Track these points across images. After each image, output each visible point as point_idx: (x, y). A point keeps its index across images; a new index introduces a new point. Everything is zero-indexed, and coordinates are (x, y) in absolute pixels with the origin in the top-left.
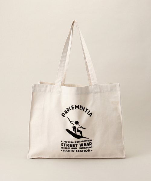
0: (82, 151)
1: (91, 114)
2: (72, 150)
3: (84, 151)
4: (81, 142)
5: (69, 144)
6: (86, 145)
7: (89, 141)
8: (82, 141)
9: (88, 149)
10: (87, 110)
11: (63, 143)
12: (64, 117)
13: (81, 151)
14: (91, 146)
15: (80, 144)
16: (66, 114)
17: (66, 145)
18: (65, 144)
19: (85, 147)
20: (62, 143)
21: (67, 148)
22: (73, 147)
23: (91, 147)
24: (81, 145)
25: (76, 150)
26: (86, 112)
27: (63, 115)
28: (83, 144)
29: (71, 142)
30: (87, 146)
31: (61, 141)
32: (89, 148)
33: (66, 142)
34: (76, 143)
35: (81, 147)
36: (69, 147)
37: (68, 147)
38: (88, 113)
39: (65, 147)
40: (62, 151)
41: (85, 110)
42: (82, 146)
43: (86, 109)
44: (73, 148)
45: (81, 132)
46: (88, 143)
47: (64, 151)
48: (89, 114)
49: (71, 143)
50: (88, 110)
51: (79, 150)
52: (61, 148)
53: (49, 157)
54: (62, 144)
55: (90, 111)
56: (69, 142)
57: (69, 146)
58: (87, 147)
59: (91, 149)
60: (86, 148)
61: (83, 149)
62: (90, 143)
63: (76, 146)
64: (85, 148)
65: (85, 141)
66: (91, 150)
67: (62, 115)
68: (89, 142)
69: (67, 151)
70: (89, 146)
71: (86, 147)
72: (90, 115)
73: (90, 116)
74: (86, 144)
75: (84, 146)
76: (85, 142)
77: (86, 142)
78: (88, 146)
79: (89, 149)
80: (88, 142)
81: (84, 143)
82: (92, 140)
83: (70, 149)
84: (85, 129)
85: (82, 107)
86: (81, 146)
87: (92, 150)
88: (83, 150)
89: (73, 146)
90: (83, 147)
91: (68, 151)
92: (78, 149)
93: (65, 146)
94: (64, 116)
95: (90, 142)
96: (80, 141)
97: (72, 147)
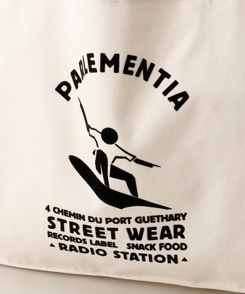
0: (140, 257)
1: (185, 96)
2: (96, 248)
3: (147, 258)
4: (133, 221)
5: (80, 223)
6: (158, 235)
7: (170, 218)
8: (140, 220)
9: (165, 253)
10: (164, 75)
11: (57, 216)
12: (68, 99)
13: (134, 257)
14: (179, 240)
15: (128, 230)
16: (77, 87)
17: (67, 226)
18: (63, 222)
19: (152, 242)
20: (52, 214)
21: (72, 239)
22: (100, 240)
23: (183, 247)
24: (135, 235)
25: (115, 252)
26: (157, 85)
27: (64, 91)
28: (142, 230)
29: (87, 218)
30: (162, 238)
31: (48, 208)
32: (172, 247)
33: (65, 213)
34: (111, 225)
35: (135, 242)
36: (82, 236)
37: (75, 235)
38: (165, 93)
39: (63, 233)
40: (52, 245)
41: (155, 75)
42: (140, 238)
43: (161, 71)
44: (97, 243)
45: (130, 180)
46: (166, 228)
47: (62, 247)
48: (170, 99)
49: (87, 223)
50: (168, 76)
51: (125, 254)
52: (50, 235)
53: (10, 261)
54: (50, 219)
55: (175, 84)
56: (81, 217)
57: (81, 230)
58: (161, 246)
59: (181, 254)
60: (157, 247)
61: (142, 251)
62: (176, 227)
63: (113, 237)
64: (152, 247)
65: (151, 219)
66: (180, 259)
67: (58, 89)
68: (171, 224)
69: (72, 248)
70: (172, 241)
71: (157, 242)
72: (180, 100)
73: (177, 108)
74: (159, 231)
75: (150, 238)
76: (150, 225)
77: (159, 225)
78: (166, 240)
79: (172, 253)
80: (166, 223)
81: (149, 229)
82: (184, 216)
83: (88, 246)
84: (150, 165)
85: (138, 63)
86: (132, 238)
87: (184, 260)
88: (143, 256)
89: (98, 235)
90: (145, 241)
91: (81, 251)
92: (122, 247)
93: (63, 229)
94: (66, 95)
95: (177, 223)
96: (129, 219)
97: (95, 239)
